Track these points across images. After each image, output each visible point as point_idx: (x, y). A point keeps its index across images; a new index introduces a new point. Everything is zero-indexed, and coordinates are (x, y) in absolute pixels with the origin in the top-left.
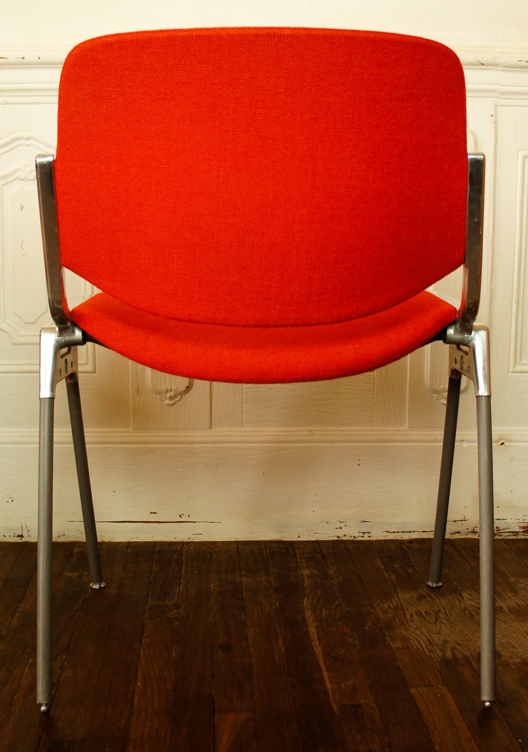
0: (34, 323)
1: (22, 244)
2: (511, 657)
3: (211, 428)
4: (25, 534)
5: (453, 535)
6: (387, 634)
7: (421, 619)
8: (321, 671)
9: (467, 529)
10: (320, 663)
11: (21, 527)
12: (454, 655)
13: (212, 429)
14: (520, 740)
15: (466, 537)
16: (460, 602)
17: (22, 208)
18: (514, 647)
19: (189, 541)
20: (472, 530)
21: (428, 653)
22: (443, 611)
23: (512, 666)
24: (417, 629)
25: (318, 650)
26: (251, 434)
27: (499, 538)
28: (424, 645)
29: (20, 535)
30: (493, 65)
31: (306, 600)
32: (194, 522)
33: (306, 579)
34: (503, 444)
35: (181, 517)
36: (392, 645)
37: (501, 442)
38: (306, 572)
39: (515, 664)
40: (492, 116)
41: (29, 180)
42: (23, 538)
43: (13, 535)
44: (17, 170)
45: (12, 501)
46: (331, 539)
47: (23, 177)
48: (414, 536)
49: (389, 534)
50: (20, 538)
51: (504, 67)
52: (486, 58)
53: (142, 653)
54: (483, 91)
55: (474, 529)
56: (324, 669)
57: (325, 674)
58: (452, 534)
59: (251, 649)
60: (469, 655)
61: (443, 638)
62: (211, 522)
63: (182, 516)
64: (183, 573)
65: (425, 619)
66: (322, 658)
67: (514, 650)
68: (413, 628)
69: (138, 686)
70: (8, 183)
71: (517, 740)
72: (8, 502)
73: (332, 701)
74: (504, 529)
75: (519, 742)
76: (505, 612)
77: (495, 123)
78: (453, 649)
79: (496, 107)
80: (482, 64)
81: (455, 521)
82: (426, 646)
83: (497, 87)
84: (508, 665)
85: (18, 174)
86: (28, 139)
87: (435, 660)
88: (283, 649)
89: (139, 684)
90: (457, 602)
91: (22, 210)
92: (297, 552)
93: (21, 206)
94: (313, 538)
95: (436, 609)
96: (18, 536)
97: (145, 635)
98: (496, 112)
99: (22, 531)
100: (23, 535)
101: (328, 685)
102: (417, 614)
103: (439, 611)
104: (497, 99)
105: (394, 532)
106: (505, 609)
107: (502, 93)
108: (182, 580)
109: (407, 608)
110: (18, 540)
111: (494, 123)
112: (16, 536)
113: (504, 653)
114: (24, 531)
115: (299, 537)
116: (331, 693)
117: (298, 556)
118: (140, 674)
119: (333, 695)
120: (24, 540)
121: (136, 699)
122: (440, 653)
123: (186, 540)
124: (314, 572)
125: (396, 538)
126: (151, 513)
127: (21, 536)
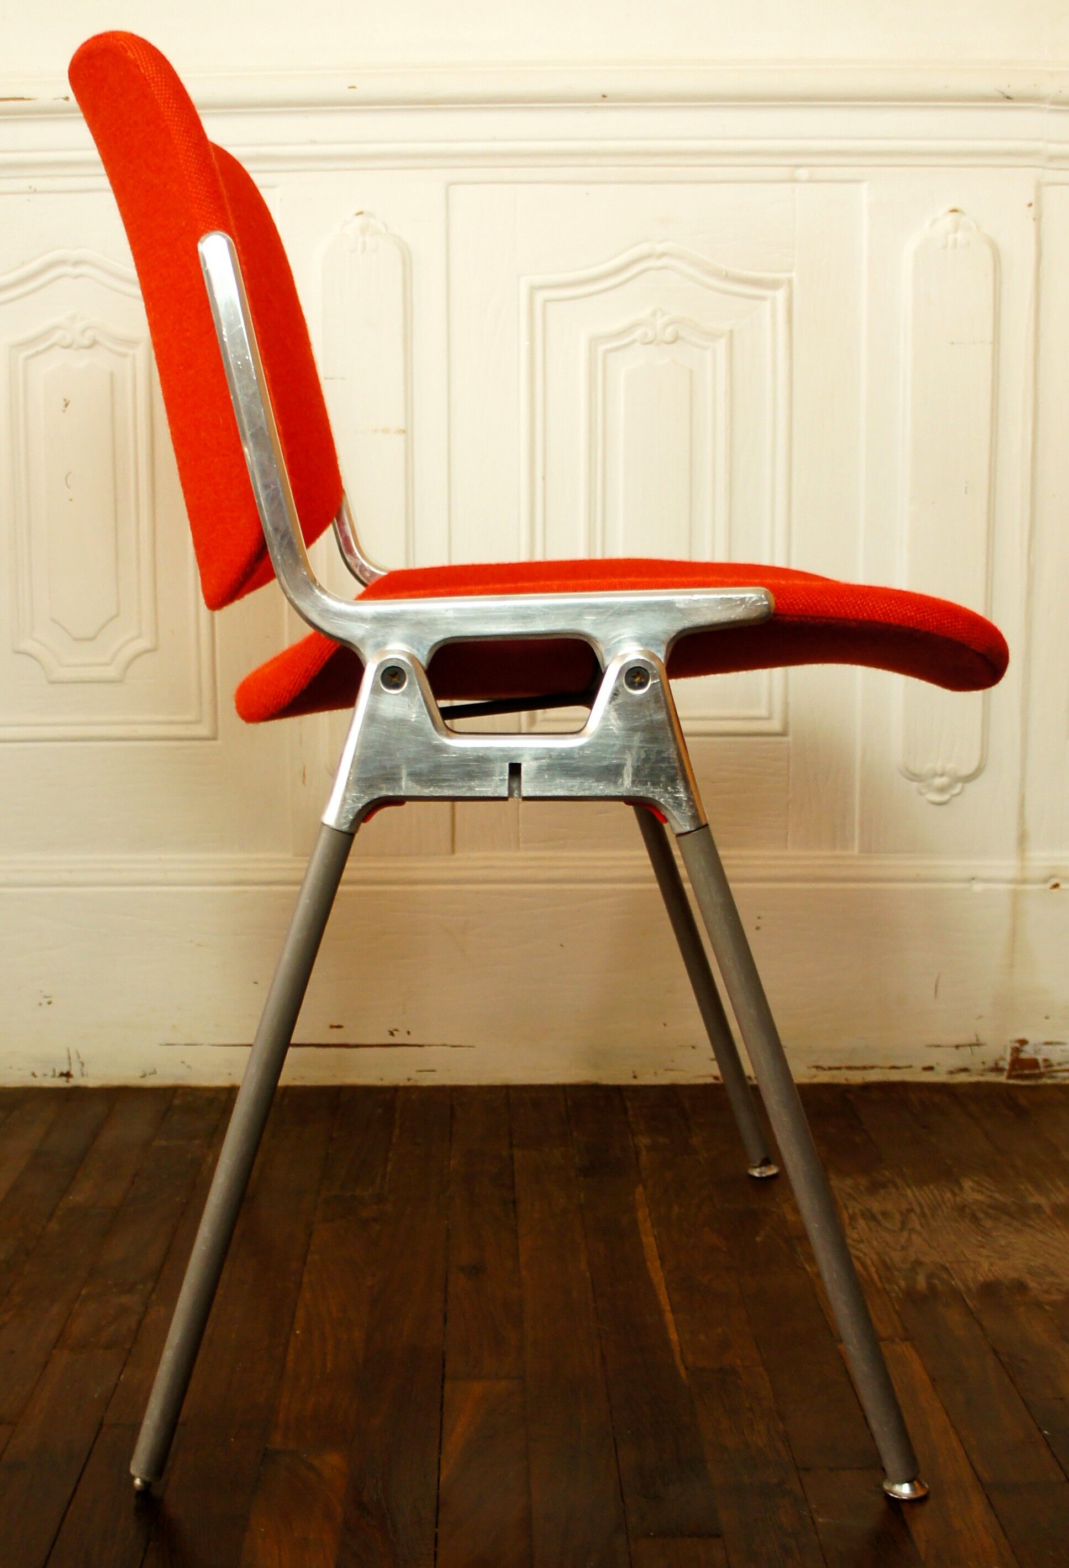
0: (92, 639)
1: (66, 478)
2: (1047, 1292)
3: (453, 851)
4: (75, 1071)
5: (953, 1076)
6: (799, 1249)
7: (872, 1224)
8: (661, 1313)
9: (983, 1063)
10: (661, 1297)
11: (66, 1056)
12: (931, 1287)
13: (458, 855)
14: (1046, 1432)
15: (982, 1079)
16: (954, 1194)
17: (67, 405)
18: (1053, 1273)
19: (408, 1084)
20: (994, 1065)
21: (879, 1284)
22: (918, 1210)
23: (1047, 1308)
24: (862, 1241)
25: (658, 1276)
26: (534, 863)
27: (1049, 1081)
28: (873, 1270)
29: (65, 1071)
30: (1031, 100)
31: (640, 1189)
32: (419, 1046)
33: (644, 1152)
34: (1056, 886)
35: (392, 1034)
36: (807, 1267)
37: (1054, 882)
38: (644, 1141)
39: (1052, 1304)
40: (1030, 205)
41: (81, 347)
42: (70, 1080)
43: (51, 1073)
44: (56, 328)
45: (50, 1003)
46: (700, 1081)
47: (67, 342)
48: (873, 1076)
49: (821, 1073)
50: (64, 1079)
51: (1055, 102)
52: (1017, 86)
53: (305, 1280)
54: (1009, 154)
55: (996, 1064)
56: (668, 1308)
57: (669, 1317)
58: (951, 1073)
59: (524, 1273)
60: (962, 1288)
61: (913, 1257)
62: (455, 1046)
63: (395, 1033)
64: (394, 1140)
65: (879, 1224)
66: (665, 1289)
67: (1057, 1281)
68: (854, 1240)
69: (296, 1335)
70: (38, 353)
71: (1040, 1430)
72: (40, 1004)
73: (678, 1361)
74: (1060, 1064)
75: (1044, 1436)
76: (1045, 1213)
77: (1038, 219)
78: (930, 1276)
79: (1039, 186)
80: (1008, 98)
81: (957, 1047)
82: (877, 1272)
83: (1040, 145)
84: (1039, 1305)
85: (57, 336)
86: (77, 263)
87: (893, 1295)
88: (588, 1274)
89: (298, 1332)
90: (948, 1195)
91: (67, 409)
92: (629, 1104)
93: (65, 400)
94: (664, 1079)
95: (904, 1206)
96: (62, 1075)
97: (312, 1248)
98: (1038, 197)
99: (70, 1064)
100: (72, 1072)
101: (674, 1336)
102: (863, 1215)
103: (911, 1210)
104: (1041, 170)
105: (830, 1069)
106: (1047, 1210)
107: (1052, 158)
108: (391, 1154)
109: (845, 1204)
110: (61, 1083)
111: (1034, 219)
112: (57, 1074)
113: (1032, 1284)
114: (73, 1064)
115: (635, 1077)
116: (677, 1349)
117: (631, 1113)
118: (301, 1314)
119: (682, 1352)
120: (73, 1082)
121: (291, 1356)
122: (903, 1284)
123: (403, 1082)
124: (661, 1140)
125: (836, 1081)
126: (332, 1027)
127: (68, 1075)
